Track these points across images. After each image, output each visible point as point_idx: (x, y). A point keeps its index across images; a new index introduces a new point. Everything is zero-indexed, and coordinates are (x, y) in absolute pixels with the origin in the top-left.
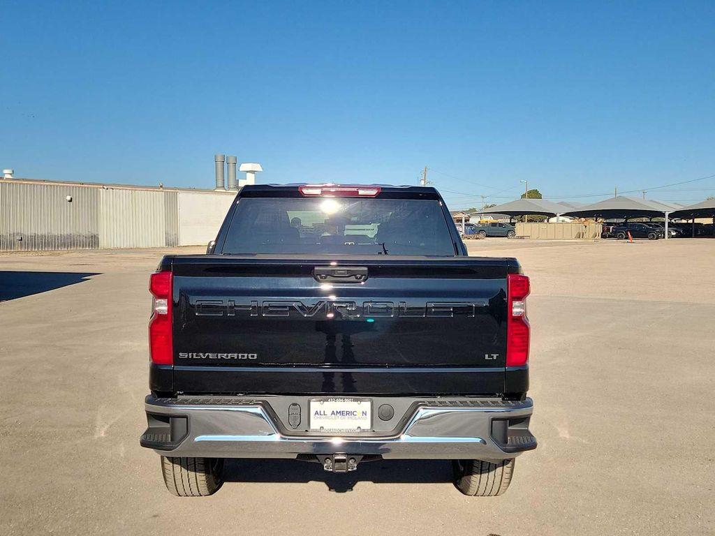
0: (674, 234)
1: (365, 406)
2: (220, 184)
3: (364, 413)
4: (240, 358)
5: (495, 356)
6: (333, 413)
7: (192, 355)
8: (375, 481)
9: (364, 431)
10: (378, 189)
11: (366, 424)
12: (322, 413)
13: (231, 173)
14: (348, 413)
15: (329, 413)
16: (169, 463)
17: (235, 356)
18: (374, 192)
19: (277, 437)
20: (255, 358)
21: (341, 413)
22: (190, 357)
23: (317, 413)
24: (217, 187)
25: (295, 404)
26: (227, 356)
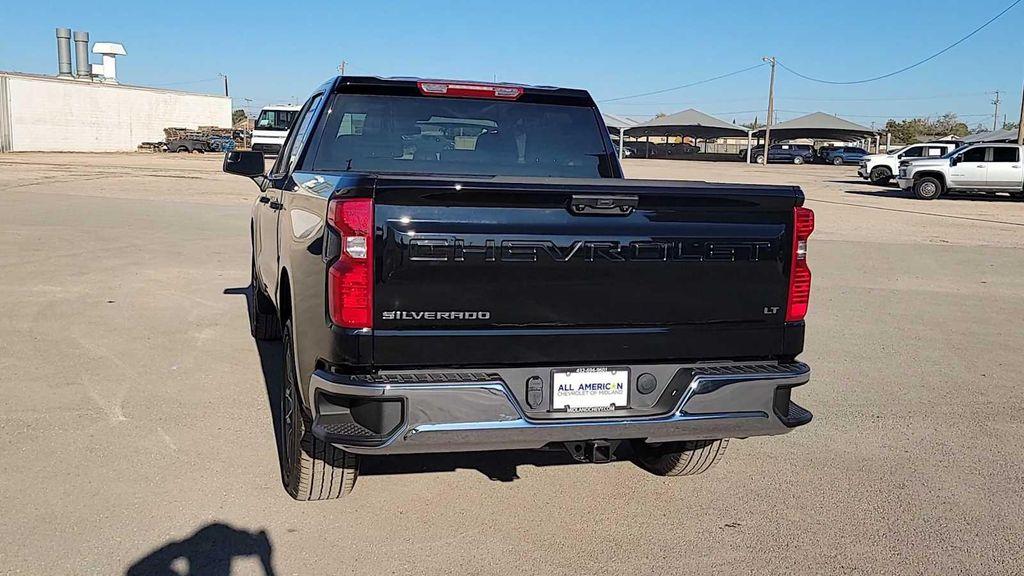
0: (628, 153)
1: (622, 376)
2: (65, 69)
3: (620, 386)
4: (467, 317)
5: (775, 310)
6: (581, 387)
7: (401, 315)
8: (538, 465)
9: (618, 408)
10: (519, 89)
11: (622, 400)
12: (568, 388)
13: (82, 55)
14: (600, 386)
15: (576, 387)
16: (308, 458)
17: (461, 315)
18: (515, 93)
19: (520, 423)
20: (487, 317)
21: (592, 387)
22: (398, 317)
23: (561, 388)
24: (61, 73)
25: (536, 378)
26: (450, 316)
